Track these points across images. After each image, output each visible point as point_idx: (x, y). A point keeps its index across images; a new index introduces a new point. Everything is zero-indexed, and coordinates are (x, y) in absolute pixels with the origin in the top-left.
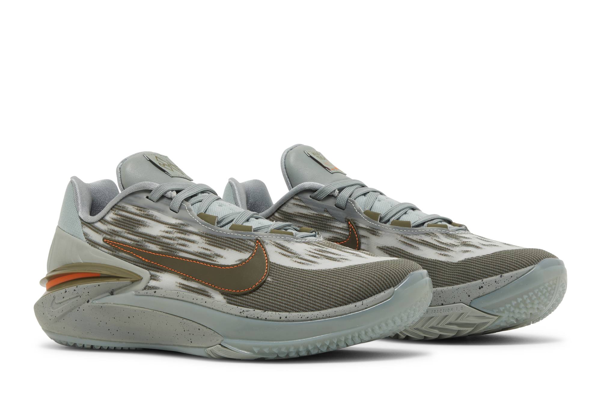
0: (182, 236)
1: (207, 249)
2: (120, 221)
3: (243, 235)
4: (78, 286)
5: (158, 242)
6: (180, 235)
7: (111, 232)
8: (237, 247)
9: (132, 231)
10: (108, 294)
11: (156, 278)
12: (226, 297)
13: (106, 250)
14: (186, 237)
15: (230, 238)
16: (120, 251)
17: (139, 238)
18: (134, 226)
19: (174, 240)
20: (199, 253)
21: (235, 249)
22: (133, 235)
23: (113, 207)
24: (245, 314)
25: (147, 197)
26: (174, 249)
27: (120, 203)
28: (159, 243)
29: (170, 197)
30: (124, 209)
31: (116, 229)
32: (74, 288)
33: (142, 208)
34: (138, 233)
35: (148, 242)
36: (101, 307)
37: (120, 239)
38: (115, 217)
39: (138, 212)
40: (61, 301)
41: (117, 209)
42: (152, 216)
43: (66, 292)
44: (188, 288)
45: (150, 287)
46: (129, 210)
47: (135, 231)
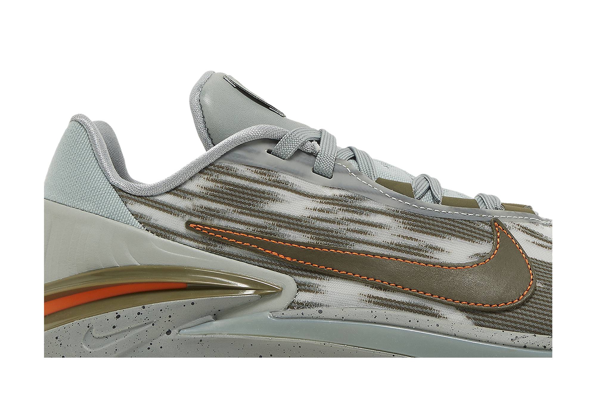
0: (356, 217)
1: (411, 238)
2: (222, 192)
3: (469, 215)
4: (145, 306)
5: (306, 227)
6: (349, 215)
7: (202, 212)
8: (464, 234)
9: (250, 209)
10: (210, 318)
11: (312, 288)
12: (471, 316)
13: (192, 243)
14: (363, 218)
15: (449, 219)
16: (224, 243)
17: (266, 221)
18: (253, 200)
19: (339, 223)
20: (396, 245)
21: (462, 238)
22: (251, 215)
23: (206, 168)
24: (522, 342)
25: (269, 152)
26: (341, 238)
27: (221, 161)
28: (309, 230)
29: (310, 151)
30: (230, 172)
31: (213, 205)
32: (139, 308)
33: (265, 169)
34: (263, 212)
35: (286, 228)
36: (201, 341)
37: (223, 223)
38: (211, 184)
39: (257, 177)
40: (110, 333)
41: (215, 171)
42: (287, 183)
43: (118, 317)
44: (389, 303)
45: (302, 304)
46: (239, 173)
47: (256, 208)
